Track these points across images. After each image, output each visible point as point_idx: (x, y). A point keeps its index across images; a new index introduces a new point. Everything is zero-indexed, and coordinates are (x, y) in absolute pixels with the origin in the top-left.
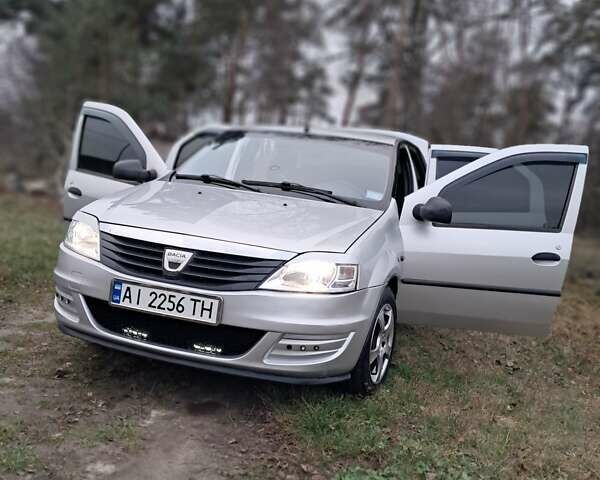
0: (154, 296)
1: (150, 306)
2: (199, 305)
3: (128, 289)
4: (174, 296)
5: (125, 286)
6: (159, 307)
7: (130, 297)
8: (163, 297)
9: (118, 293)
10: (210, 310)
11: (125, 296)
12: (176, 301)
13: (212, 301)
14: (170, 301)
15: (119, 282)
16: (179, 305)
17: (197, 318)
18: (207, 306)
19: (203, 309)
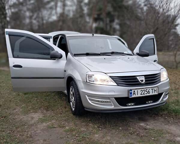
0: (142, 91)
1: (141, 94)
2: (153, 90)
3: (134, 91)
4: (147, 90)
5: (133, 91)
6: (144, 94)
7: (135, 94)
8: (144, 91)
9: (131, 93)
10: (156, 91)
11: (134, 94)
12: (147, 91)
13: (156, 88)
14: (146, 91)
15: (131, 90)
16: (149, 92)
17: (153, 94)
18: (155, 90)
19: (154, 91)
